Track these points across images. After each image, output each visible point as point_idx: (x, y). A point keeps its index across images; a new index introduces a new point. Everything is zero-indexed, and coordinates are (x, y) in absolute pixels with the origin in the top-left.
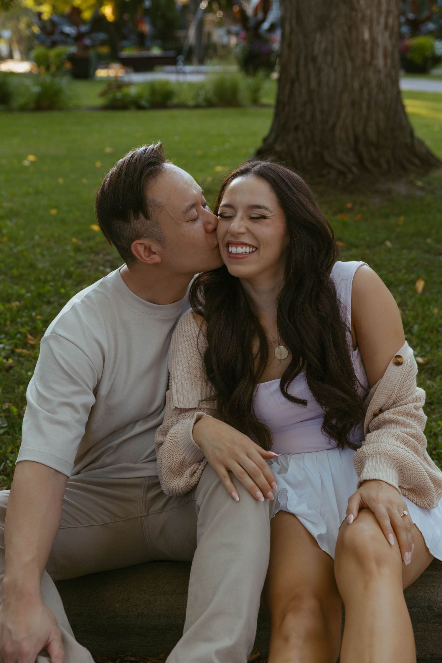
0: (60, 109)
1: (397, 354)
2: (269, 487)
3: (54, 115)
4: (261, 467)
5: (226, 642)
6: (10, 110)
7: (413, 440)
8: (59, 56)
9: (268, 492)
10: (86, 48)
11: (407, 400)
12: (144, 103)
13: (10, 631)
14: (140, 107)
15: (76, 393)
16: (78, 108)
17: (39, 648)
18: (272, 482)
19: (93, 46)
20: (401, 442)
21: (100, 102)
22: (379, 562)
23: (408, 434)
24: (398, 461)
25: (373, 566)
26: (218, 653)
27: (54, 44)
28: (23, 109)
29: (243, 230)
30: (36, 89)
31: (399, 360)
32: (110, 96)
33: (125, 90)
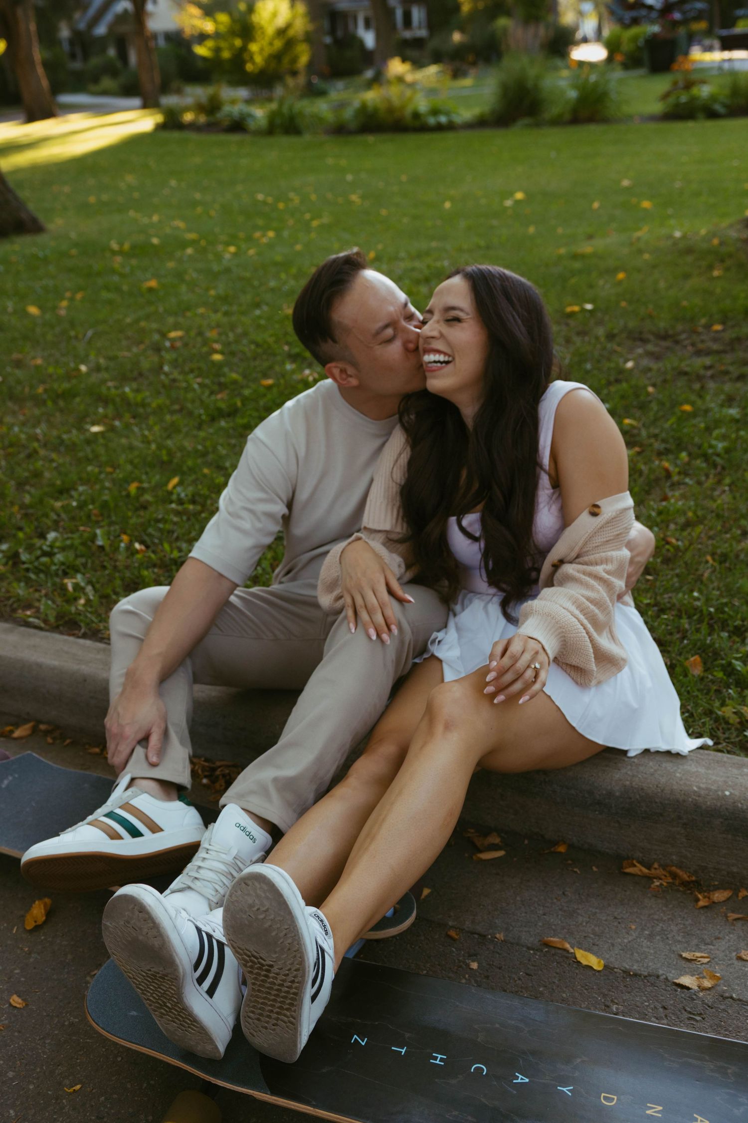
0: (605, 120)
1: (598, 503)
2: (385, 628)
3: (593, 130)
4: (382, 606)
5: (290, 772)
6: (538, 125)
7: (592, 607)
8: (635, 39)
9: (382, 633)
10: (675, 24)
11: (592, 557)
12: (718, 108)
13: (118, 714)
14: (712, 114)
15: (261, 500)
16: (629, 118)
17: (140, 736)
18: (391, 624)
19: (685, 22)
20: (577, 608)
21: (657, 108)
22: (448, 727)
23: (588, 599)
24: (564, 630)
25: (439, 728)
26: (275, 780)
27: (635, 21)
28: (557, 122)
29: (435, 333)
30: (573, 94)
31: (596, 510)
32: (671, 100)
33: (695, 91)
